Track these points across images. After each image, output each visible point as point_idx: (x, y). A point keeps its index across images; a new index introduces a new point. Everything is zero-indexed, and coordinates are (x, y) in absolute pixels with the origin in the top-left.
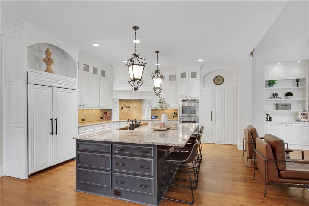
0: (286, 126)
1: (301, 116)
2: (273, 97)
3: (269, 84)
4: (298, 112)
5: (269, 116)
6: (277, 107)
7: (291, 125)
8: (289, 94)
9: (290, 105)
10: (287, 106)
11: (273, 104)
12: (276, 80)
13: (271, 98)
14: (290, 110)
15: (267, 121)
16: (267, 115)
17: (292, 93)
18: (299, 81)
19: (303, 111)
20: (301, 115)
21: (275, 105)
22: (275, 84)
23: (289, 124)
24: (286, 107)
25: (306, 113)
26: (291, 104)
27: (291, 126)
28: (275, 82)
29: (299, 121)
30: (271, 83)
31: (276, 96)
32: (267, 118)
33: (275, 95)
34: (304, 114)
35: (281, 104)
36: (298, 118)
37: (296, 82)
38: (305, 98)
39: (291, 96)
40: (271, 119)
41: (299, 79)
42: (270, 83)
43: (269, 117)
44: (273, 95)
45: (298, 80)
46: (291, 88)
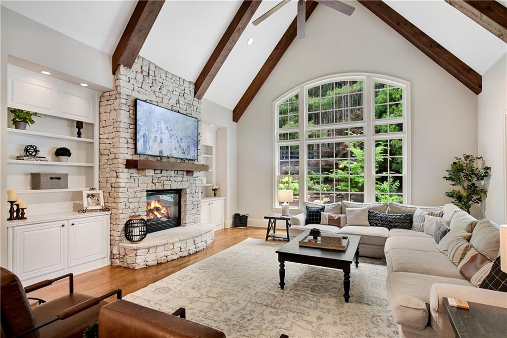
0: (63, 226)
1: (88, 200)
2: (24, 154)
3: (18, 120)
4: (82, 191)
5: (18, 205)
6: (36, 181)
7: (71, 222)
8: (63, 152)
9: (67, 177)
10: (59, 178)
11: (26, 174)
12: (36, 114)
13: (18, 158)
14: (66, 187)
15: (10, 219)
16: (12, 203)
17: (69, 151)
18: (82, 128)
19: (90, 190)
20: (88, 197)
21: (29, 177)
22: (33, 122)
23: (68, 220)
24: (58, 180)
25: (96, 194)
26: (67, 175)
27: (73, 224)
28: (33, 118)
29: (85, 211)
30: (20, 118)
31: (34, 154)
32: (11, 211)
33: (30, 151)
34: (93, 196)
35: (47, 175)
36: (83, 205)
37: (77, 127)
38: (93, 163)
39: (67, 157)
40: (23, 214)
41: (82, 122)
42: (18, 117)
43: (15, 208)
44: (26, 150)
45: (80, 125)
46: (67, 138)
